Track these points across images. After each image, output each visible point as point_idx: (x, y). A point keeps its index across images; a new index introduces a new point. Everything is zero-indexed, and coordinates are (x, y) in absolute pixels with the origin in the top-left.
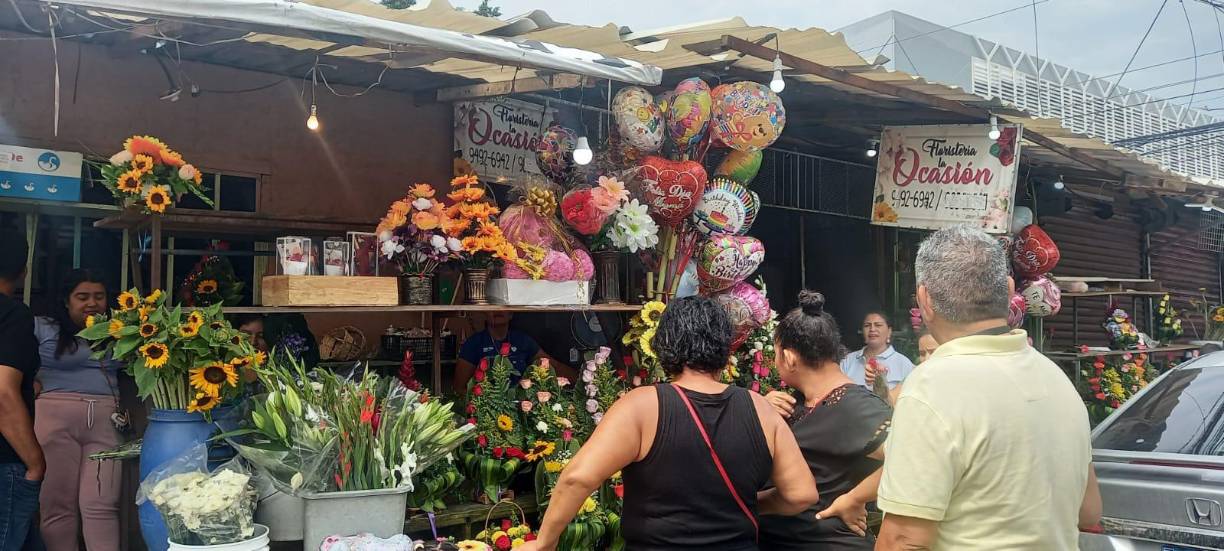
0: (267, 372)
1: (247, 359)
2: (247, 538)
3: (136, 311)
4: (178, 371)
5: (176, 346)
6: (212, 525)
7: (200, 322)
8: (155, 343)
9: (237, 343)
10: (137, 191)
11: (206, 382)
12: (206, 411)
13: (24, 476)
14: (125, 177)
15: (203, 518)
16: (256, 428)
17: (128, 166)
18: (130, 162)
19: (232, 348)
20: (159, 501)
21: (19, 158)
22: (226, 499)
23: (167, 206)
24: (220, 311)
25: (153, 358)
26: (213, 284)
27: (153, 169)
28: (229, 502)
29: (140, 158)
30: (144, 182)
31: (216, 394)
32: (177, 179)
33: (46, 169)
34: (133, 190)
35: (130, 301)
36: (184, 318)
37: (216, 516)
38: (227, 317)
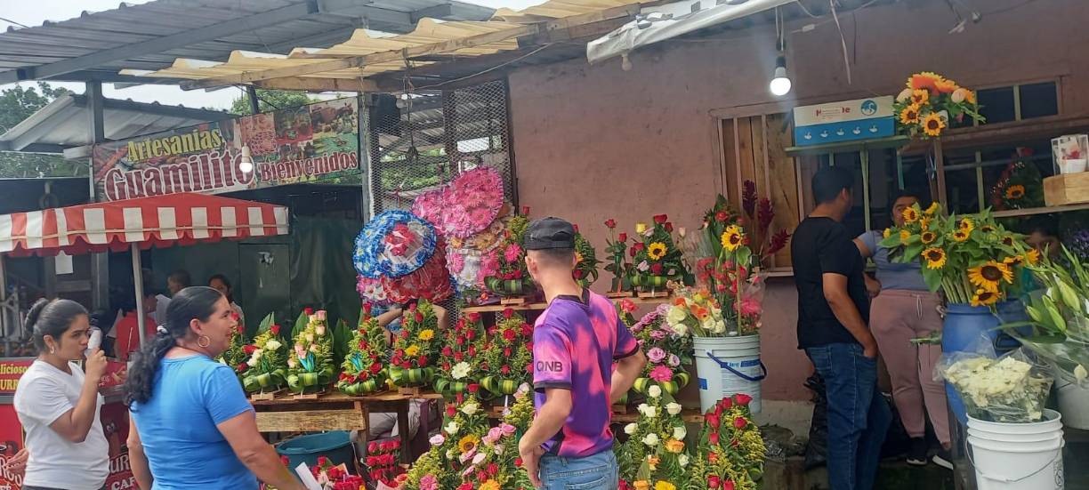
0: (1042, 270)
1: (1019, 258)
2: (1035, 420)
3: (918, 222)
4: (958, 271)
5: (952, 251)
6: (999, 405)
7: (971, 228)
8: (933, 248)
9: (1010, 244)
10: (917, 122)
11: (985, 280)
12: (991, 305)
13: (862, 353)
14: (905, 111)
15: (990, 398)
16: (1033, 320)
17: (909, 102)
18: (910, 98)
19: (1005, 248)
20: (952, 380)
21: (847, 110)
22: (1008, 383)
23: (941, 129)
24: (990, 217)
25: (934, 261)
26: (1021, 188)
27: (929, 100)
28: (1011, 387)
29: (918, 92)
30: (922, 112)
31: (995, 290)
32: (952, 104)
33: (867, 114)
34: (913, 121)
35: (912, 215)
36: (958, 224)
37: (1000, 397)
38: (999, 220)
